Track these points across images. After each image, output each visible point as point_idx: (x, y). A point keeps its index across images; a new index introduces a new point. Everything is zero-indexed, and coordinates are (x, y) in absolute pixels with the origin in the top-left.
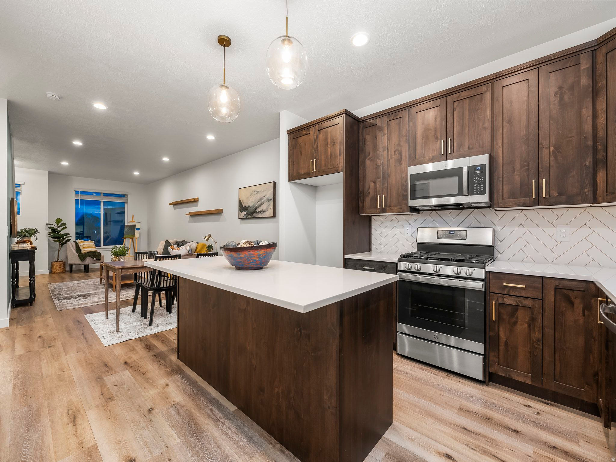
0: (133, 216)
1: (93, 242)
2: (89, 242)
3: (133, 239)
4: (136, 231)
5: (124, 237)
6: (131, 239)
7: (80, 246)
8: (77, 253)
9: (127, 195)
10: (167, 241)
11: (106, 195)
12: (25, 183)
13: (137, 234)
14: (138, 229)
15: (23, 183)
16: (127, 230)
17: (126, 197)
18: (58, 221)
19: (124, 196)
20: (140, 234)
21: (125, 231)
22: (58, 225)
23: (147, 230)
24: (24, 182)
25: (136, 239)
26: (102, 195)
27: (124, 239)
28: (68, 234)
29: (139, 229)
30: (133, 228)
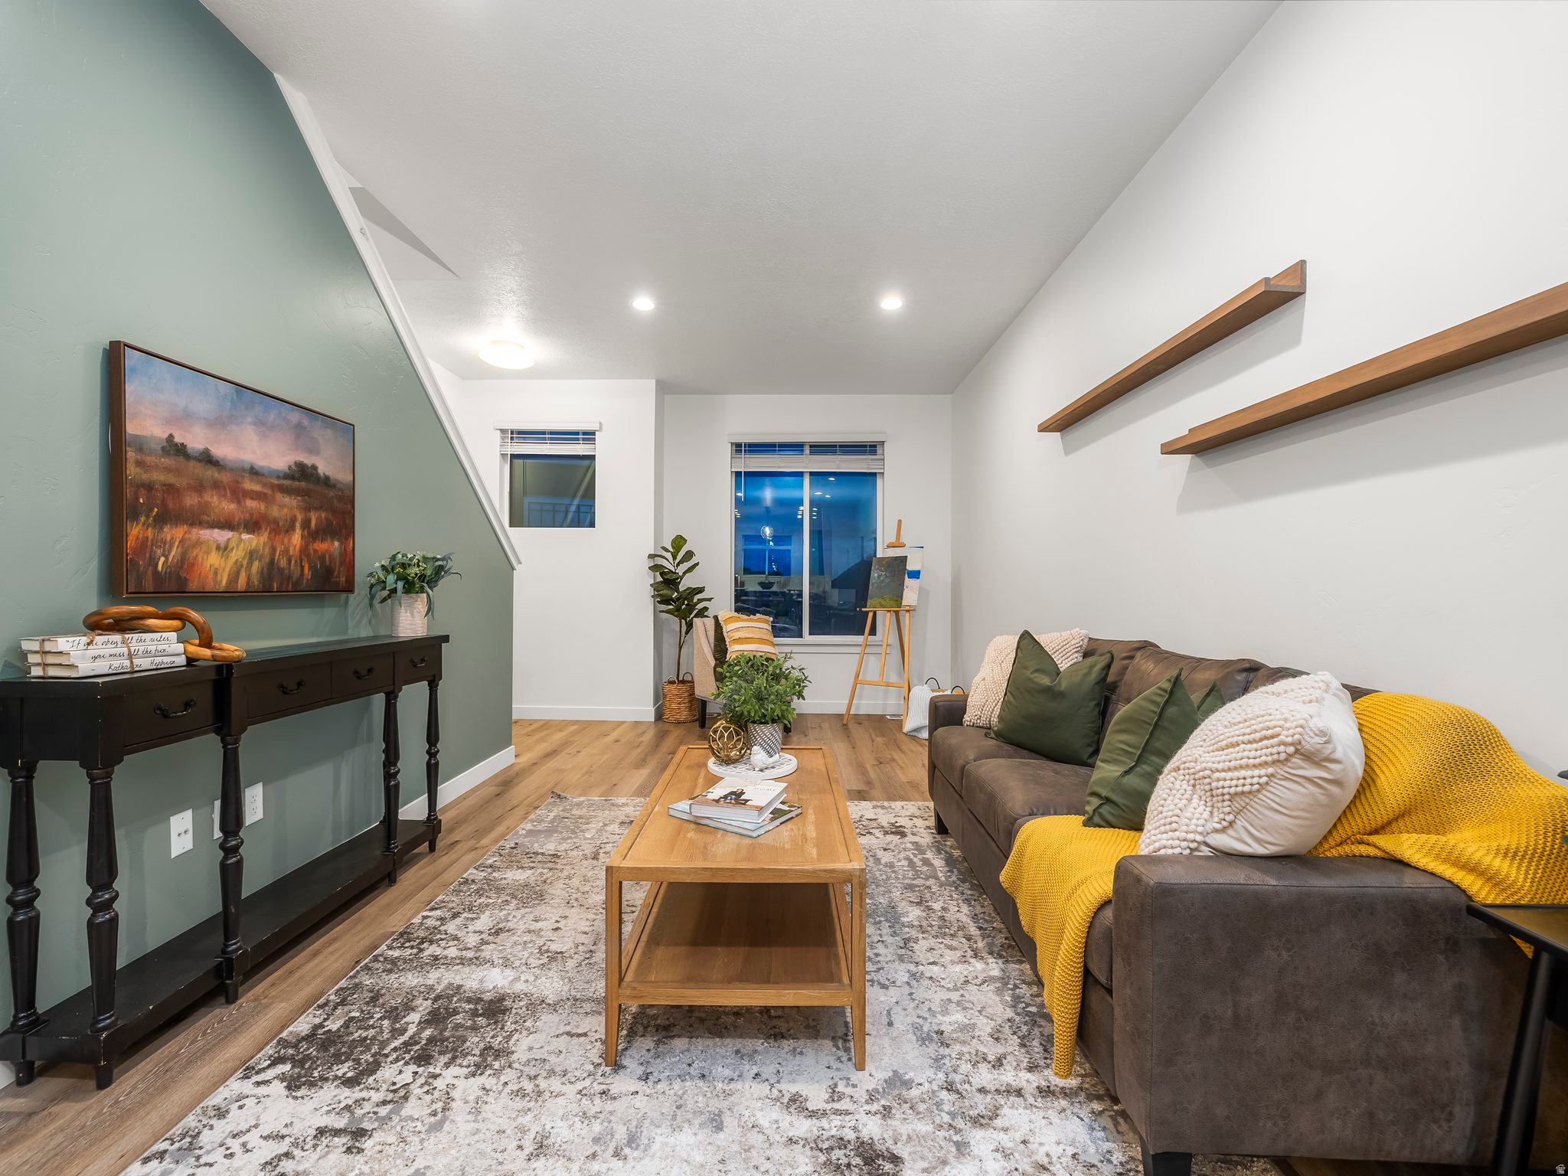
0: (900, 522)
1: (766, 622)
2: (756, 621)
3: (897, 613)
4: (907, 580)
5: (868, 604)
6: (889, 614)
7: (725, 634)
8: (716, 659)
9: (882, 443)
10: (1026, 636)
11: (819, 449)
12: (603, 427)
13: (911, 594)
14: (915, 575)
15: (598, 425)
16: (879, 576)
17: (879, 451)
18: (679, 542)
19: (870, 448)
20: (923, 593)
21: (872, 581)
22: (674, 558)
23: (950, 580)
24: (601, 424)
25: (907, 614)
26: (807, 450)
27: (868, 612)
28: (701, 590)
29: (919, 572)
30: (898, 568)
